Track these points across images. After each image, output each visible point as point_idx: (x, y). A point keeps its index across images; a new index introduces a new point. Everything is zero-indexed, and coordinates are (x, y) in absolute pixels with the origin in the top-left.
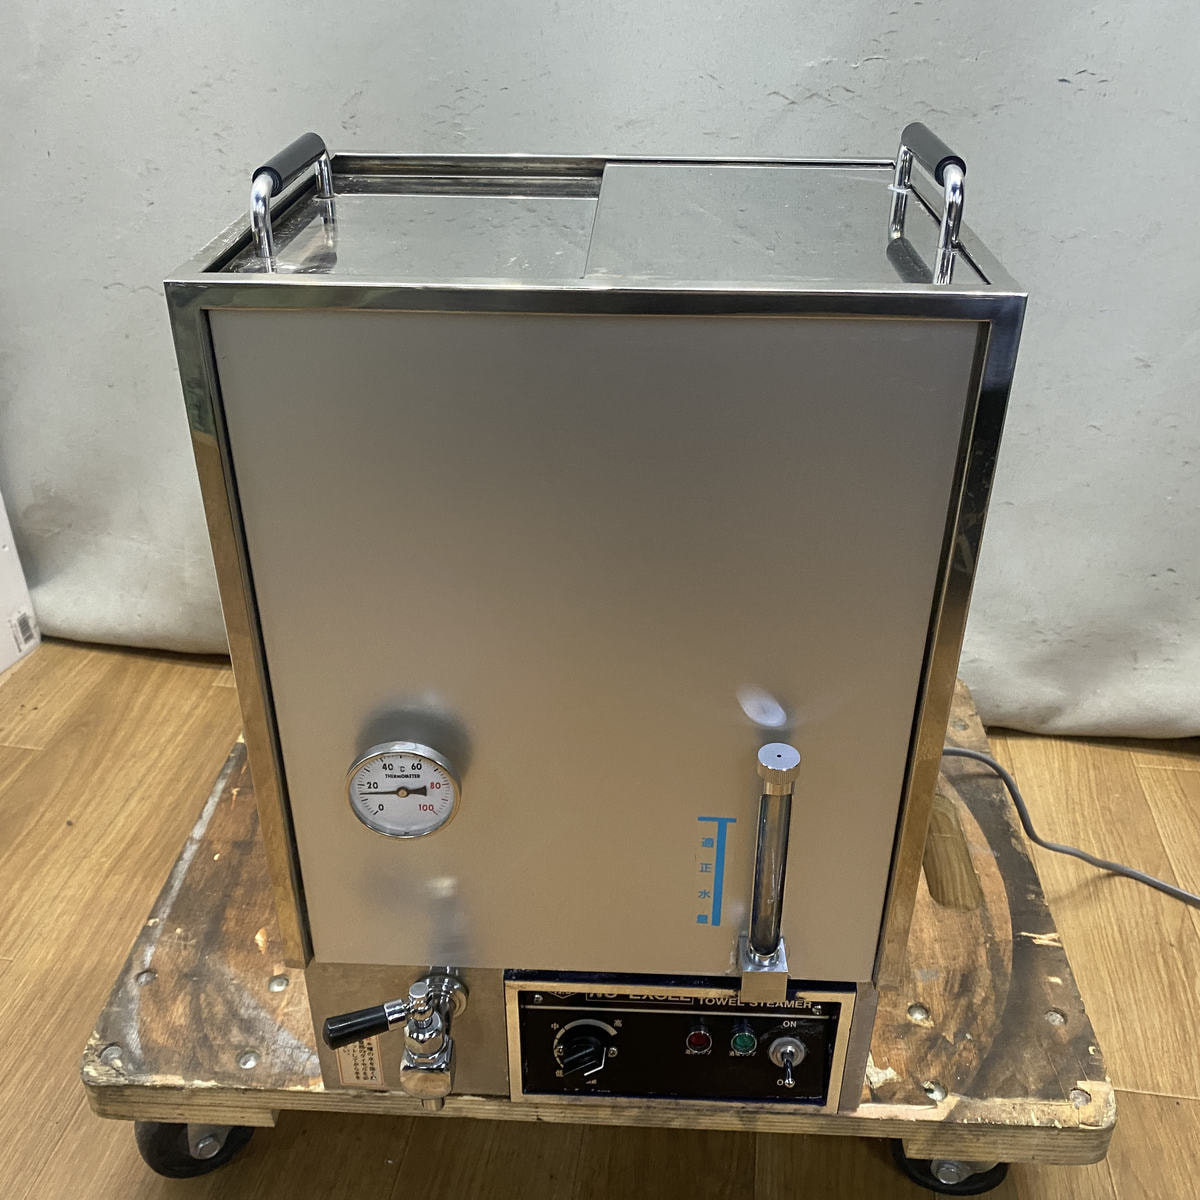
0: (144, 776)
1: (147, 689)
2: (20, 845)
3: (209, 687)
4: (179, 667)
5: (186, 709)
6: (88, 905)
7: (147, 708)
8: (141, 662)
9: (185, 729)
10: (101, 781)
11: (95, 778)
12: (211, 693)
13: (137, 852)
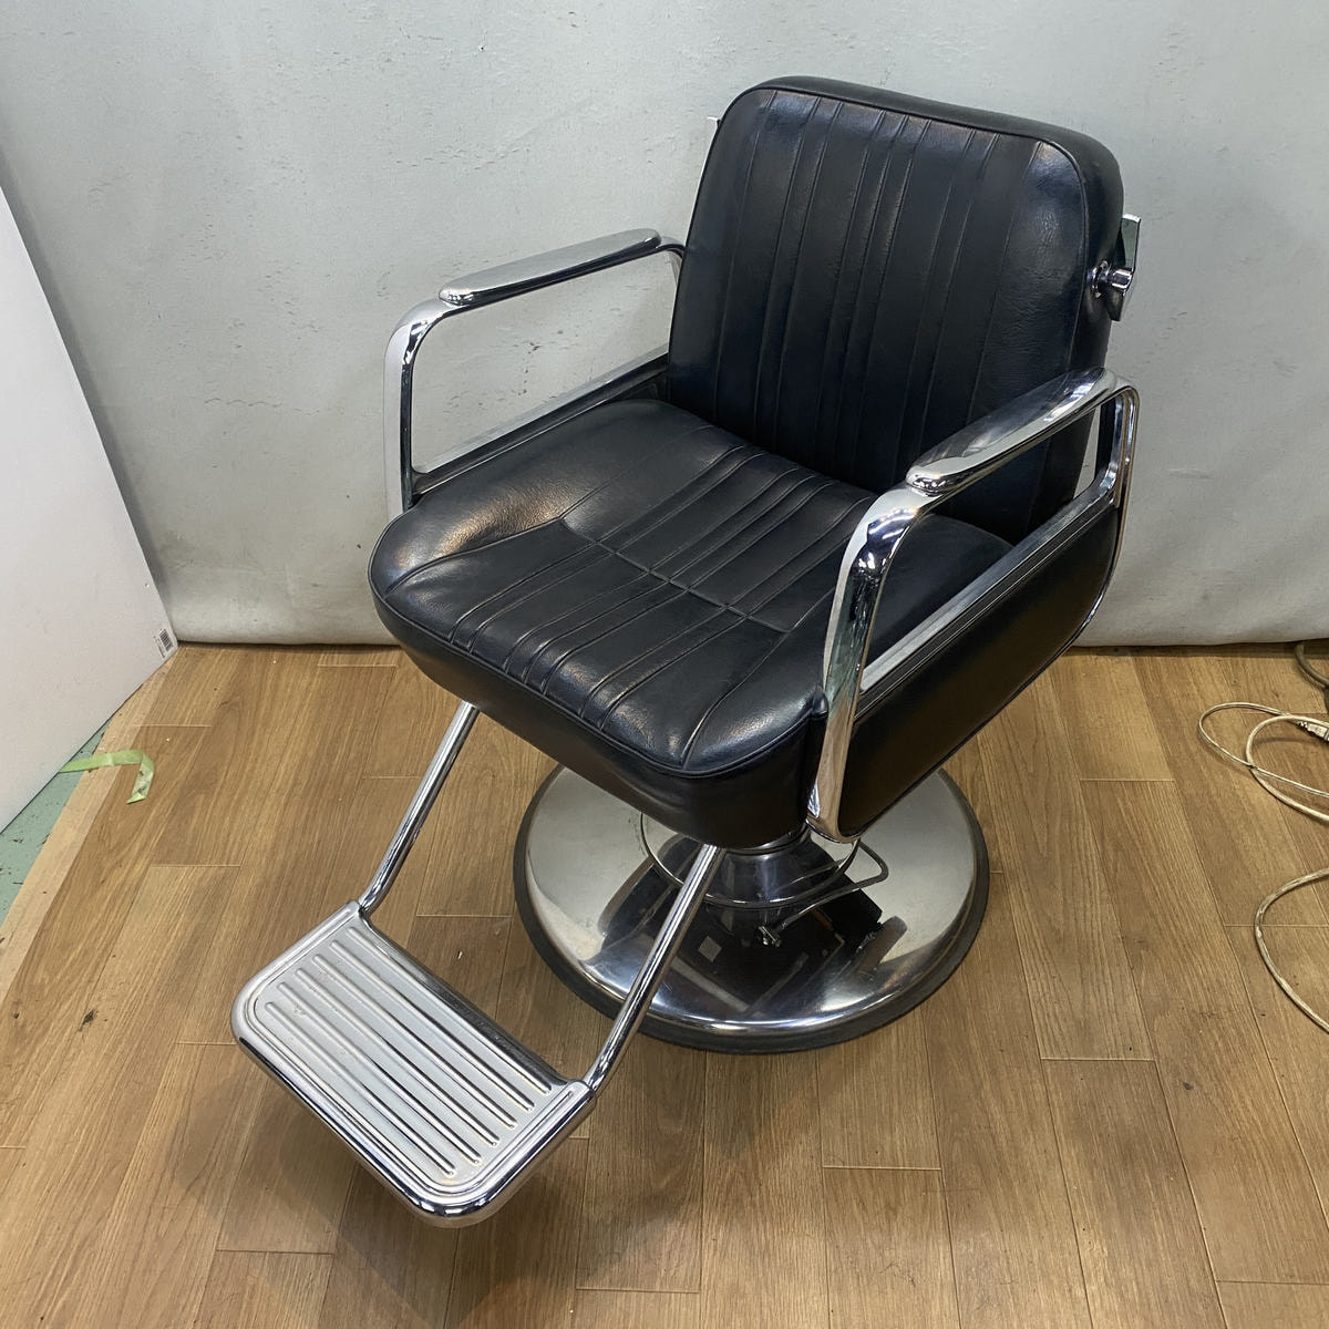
0: (288, 739)
1: (271, 674)
2: (219, 794)
3: (316, 667)
4: (290, 655)
5: (304, 684)
6: (278, 828)
7: (276, 687)
8: (261, 654)
9: (308, 700)
10: (260, 744)
11: (255, 743)
12: (318, 673)
13: (300, 790)
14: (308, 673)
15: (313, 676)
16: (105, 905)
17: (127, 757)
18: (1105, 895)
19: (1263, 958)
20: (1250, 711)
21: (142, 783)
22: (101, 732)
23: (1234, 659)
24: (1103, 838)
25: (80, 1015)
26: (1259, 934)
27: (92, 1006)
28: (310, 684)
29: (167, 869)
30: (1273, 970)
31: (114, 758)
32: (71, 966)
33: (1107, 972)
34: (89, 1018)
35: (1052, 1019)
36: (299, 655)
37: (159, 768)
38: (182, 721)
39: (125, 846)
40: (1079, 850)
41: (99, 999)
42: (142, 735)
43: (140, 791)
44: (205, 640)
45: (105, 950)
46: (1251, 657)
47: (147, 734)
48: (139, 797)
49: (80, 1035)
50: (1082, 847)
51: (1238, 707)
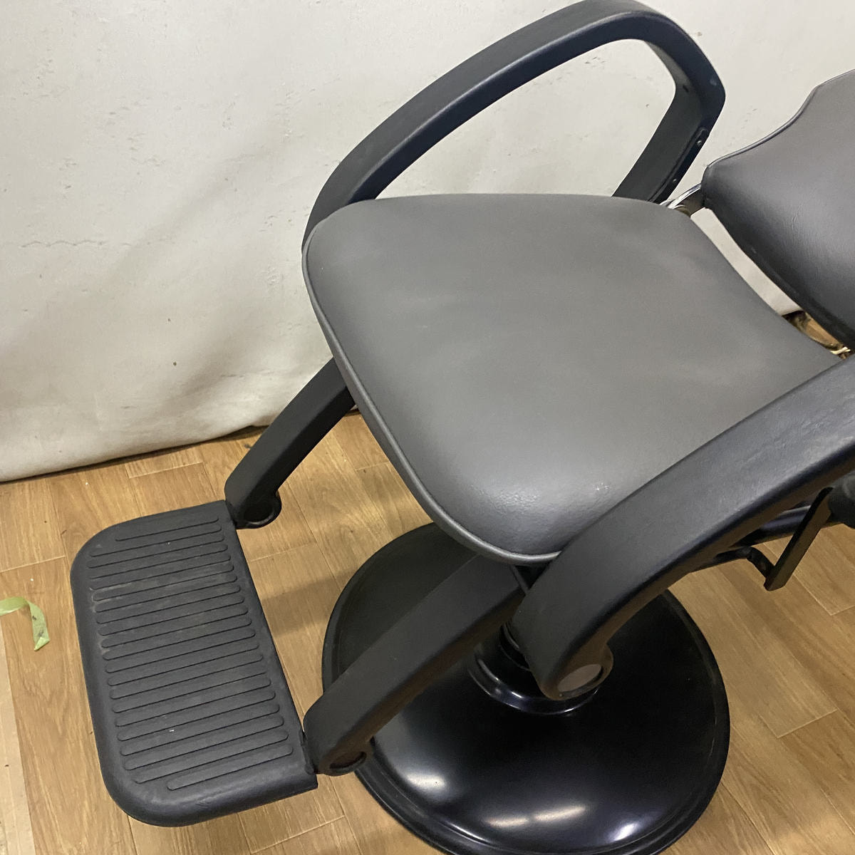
14: (125, 486)
15: (132, 487)
21: (36, 627)
28: (135, 496)
32: (90, 825)
36: (105, 471)
38: (33, 559)
39: (61, 692)
42: (2, 583)
43: (40, 635)
47: (5, 581)
48: (41, 641)
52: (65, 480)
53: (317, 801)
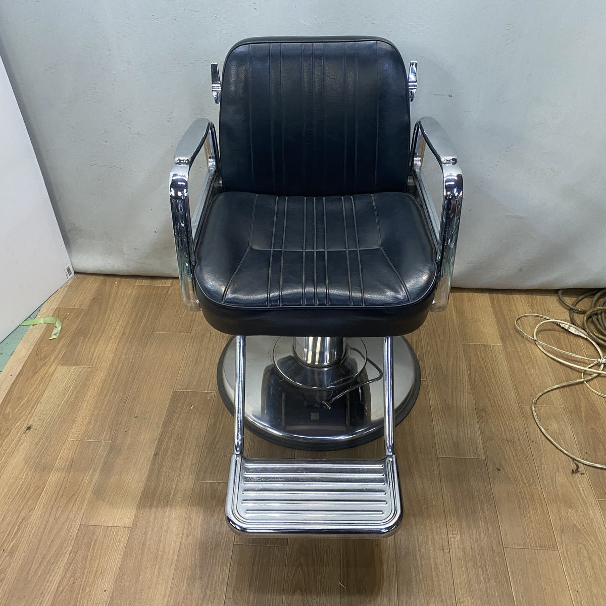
0: (121, 315)
1: (115, 287)
2: (90, 337)
4: (123, 279)
5: (129, 292)
7: (117, 293)
8: (111, 279)
9: (131, 299)
10: (109, 317)
11: (106, 316)
12: (135, 288)
14: (131, 287)
15: (133, 288)
16: (38, 382)
17: (49, 320)
18: (470, 391)
19: (534, 418)
20: (537, 318)
21: (55, 331)
22: (39, 309)
23: (532, 296)
24: (470, 368)
25: (25, 427)
26: (533, 409)
27: (30, 423)
28: (132, 292)
29: (66, 367)
30: (538, 423)
31: (44, 320)
32: (22, 406)
33: (468, 422)
34: (29, 428)
35: (443, 440)
36: (128, 280)
37: (64, 325)
38: (75, 306)
39: (47, 357)
40: (460, 372)
41: (34, 421)
42: (57, 311)
43: (55, 334)
44: (86, 272)
45: (37, 401)
46: (539, 295)
47: (59, 311)
48: (55, 337)
49: (24, 435)
50: (461, 371)
51: (532, 316)
52: (109, 279)
53: (105, 433)
